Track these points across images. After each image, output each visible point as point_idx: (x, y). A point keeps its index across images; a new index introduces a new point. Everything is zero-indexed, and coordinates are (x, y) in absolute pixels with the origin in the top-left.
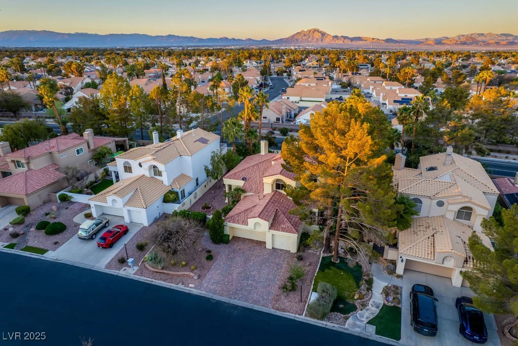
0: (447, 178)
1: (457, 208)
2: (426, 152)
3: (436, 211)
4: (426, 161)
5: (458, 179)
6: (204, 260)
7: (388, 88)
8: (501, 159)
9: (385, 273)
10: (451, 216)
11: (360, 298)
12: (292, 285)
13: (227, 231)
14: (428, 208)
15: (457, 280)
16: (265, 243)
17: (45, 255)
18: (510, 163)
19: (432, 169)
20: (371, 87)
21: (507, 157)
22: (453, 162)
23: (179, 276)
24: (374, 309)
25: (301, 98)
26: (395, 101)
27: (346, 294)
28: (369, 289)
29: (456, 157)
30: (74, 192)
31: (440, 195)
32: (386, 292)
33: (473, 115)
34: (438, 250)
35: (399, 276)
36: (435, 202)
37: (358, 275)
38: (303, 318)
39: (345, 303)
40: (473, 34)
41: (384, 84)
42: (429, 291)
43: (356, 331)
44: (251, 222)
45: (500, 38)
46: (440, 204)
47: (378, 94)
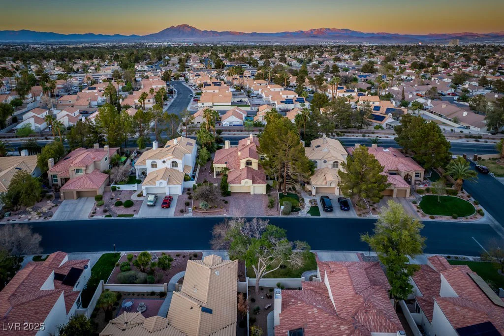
0: (326, 150)
1: (332, 162)
2: (312, 138)
3: (324, 165)
4: (314, 143)
5: (331, 150)
6: (224, 204)
7: (272, 90)
8: (350, 137)
9: (308, 196)
10: (330, 166)
11: (301, 205)
12: (271, 205)
13: (229, 190)
14: (320, 165)
15: (337, 192)
16: (250, 193)
17: (134, 217)
18: (355, 139)
19: (318, 146)
20: (260, 90)
21: (353, 136)
22: (327, 142)
23: (216, 212)
24: (308, 208)
25: (213, 103)
26: (282, 102)
27: (295, 205)
28: (304, 201)
29: (328, 139)
30: (121, 184)
31: (324, 158)
32: (311, 202)
33: (332, 113)
34: (328, 180)
35: (314, 196)
36: (323, 161)
37: (297, 198)
38: (281, 216)
39: (296, 208)
40: (322, 29)
41: (268, 87)
42: (327, 197)
43: (304, 216)
44: (243, 182)
45: (342, 32)
46: (325, 162)
47: (267, 95)
